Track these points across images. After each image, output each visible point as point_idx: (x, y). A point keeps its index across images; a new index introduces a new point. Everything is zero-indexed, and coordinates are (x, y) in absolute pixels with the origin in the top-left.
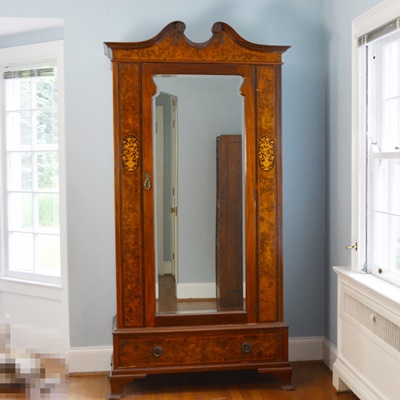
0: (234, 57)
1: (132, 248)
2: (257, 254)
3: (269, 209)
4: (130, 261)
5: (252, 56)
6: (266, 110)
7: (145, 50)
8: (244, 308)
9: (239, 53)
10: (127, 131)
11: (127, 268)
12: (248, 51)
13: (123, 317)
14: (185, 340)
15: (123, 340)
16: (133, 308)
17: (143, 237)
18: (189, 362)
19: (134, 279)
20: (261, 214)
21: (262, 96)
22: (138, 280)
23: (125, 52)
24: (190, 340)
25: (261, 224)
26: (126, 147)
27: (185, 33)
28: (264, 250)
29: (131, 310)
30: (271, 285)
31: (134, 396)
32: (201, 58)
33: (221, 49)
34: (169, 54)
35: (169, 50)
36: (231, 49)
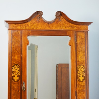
0: (66, 27)
5: (74, 27)
6: (81, 52)
7: (24, 24)
9: (68, 26)
10: (14, 62)
12: (72, 25)
21: (79, 46)
23: (14, 25)
26: (14, 70)
27: (43, 16)
32: (50, 28)
33: (60, 24)
34: (35, 26)
35: (35, 24)
36: (64, 24)
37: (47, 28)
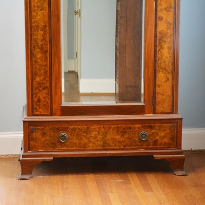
1: (40, 43)
2: (155, 51)
3: (167, 9)
4: (39, 56)
8: (142, 100)
11: (36, 62)
13: (33, 106)
14: (88, 128)
15: (32, 127)
16: (41, 98)
17: (50, 34)
18: (91, 148)
19: (42, 71)
20: (159, 14)
22: (45, 73)
24: (93, 127)
25: (159, 23)
28: (161, 47)
29: (39, 100)
30: (168, 79)
31: (41, 177)
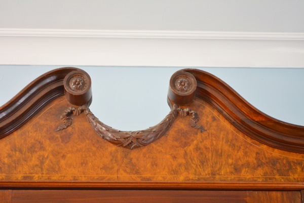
0: (237, 170)
5: (290, 166)
9: (252, 159)
12: (276, 153)
32: (137, 172)
33: (197, 148)
34: (42, 163)
35: (42, 153)
36: (226, 147)
37: (115, 176)
